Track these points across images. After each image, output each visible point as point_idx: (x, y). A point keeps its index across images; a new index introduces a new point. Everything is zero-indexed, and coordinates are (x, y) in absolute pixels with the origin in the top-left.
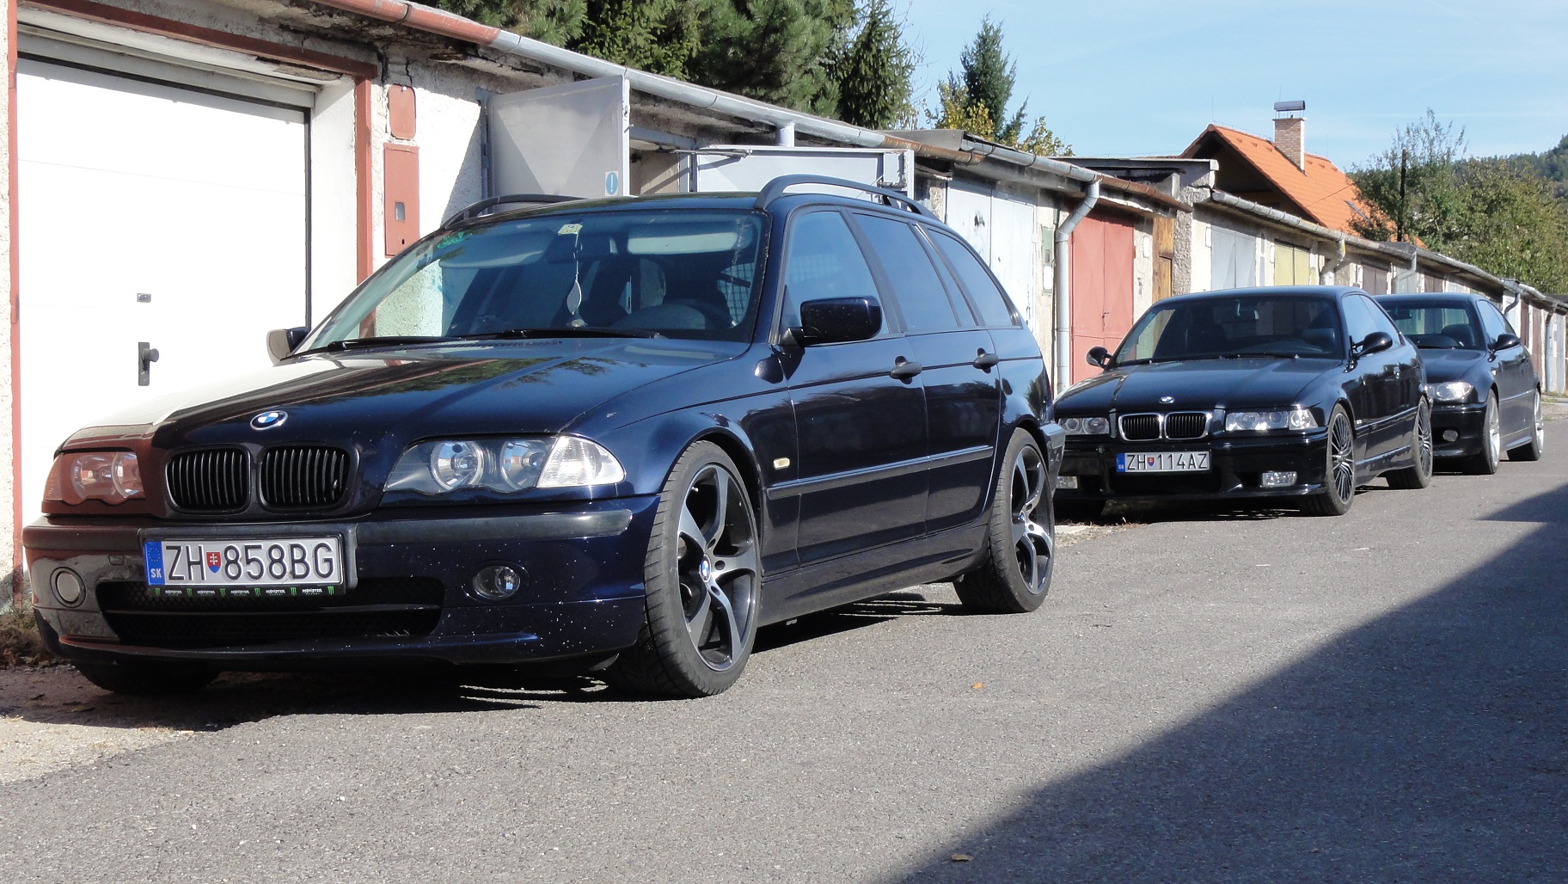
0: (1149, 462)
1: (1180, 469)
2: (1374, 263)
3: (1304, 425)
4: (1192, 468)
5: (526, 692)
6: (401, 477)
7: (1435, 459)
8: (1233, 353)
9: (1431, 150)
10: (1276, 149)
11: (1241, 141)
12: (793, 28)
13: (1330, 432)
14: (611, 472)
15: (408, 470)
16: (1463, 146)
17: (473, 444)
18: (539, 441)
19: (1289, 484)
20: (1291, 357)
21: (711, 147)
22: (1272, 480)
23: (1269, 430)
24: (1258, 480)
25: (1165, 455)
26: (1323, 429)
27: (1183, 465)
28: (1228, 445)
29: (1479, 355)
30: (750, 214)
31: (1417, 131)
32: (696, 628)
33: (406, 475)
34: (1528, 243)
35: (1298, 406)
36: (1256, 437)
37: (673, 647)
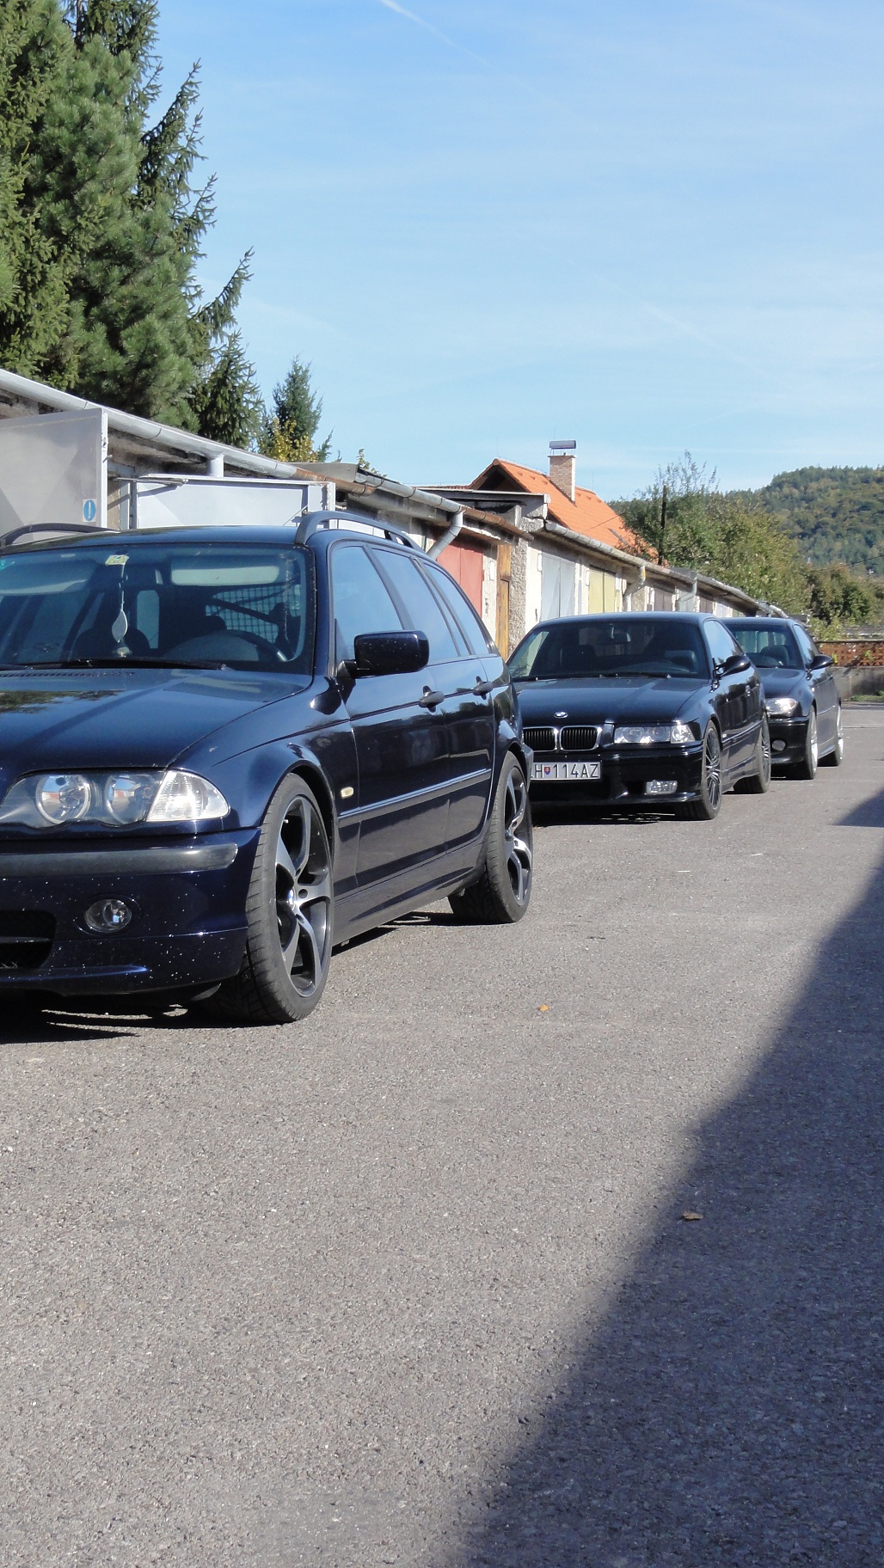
0: (545, 771)
1: (573, 778)
2: (661, 586)
3: (684, 738)
4: (584, 777)
5: (112, 1017)
6: (9, 810)
7: (773, 766)
8: (610, 672)
9: (688, 486)
10: (551, 482)
11: (521, 475)
12: (164, 364)
13: (705, 745)
14: (217, 806)
15: (16, 803)
16: (715, 484)
17: (80, 778)
18: (147, 775)
19: (669, 792)
20: (664, 676)
21: (150, 475)
22: (655, 788)
23: (653, 744)
24: (643, 789)
25: (560, 765)
26: (699, 743)
27: (577, 774)
28: (617, 757)
29: (797, 674)
30: (291, 549)
31: (676, 470)
32: (289, 956)
33: (15, 808)
34: (766, 569)
35: (678, 722)
36: (639, 750)
37: (270, 977)
